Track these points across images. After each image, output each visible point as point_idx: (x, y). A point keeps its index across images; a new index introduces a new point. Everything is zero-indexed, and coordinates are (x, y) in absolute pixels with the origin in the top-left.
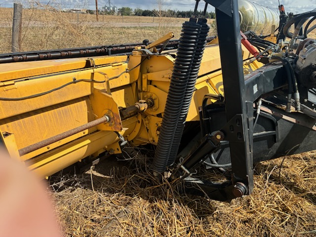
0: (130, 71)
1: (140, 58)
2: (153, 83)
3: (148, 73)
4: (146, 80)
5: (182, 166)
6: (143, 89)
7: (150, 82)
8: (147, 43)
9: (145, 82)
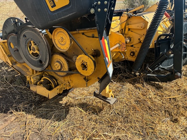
0: (121, 24)
1: (127, 17)
2: (130, 30)
3: (128, 25)
4: (128, 28)
5: (148, 68)
6: (126, 33)
7: (129, 29)
8: (129, 10)
9: (127, 30)
